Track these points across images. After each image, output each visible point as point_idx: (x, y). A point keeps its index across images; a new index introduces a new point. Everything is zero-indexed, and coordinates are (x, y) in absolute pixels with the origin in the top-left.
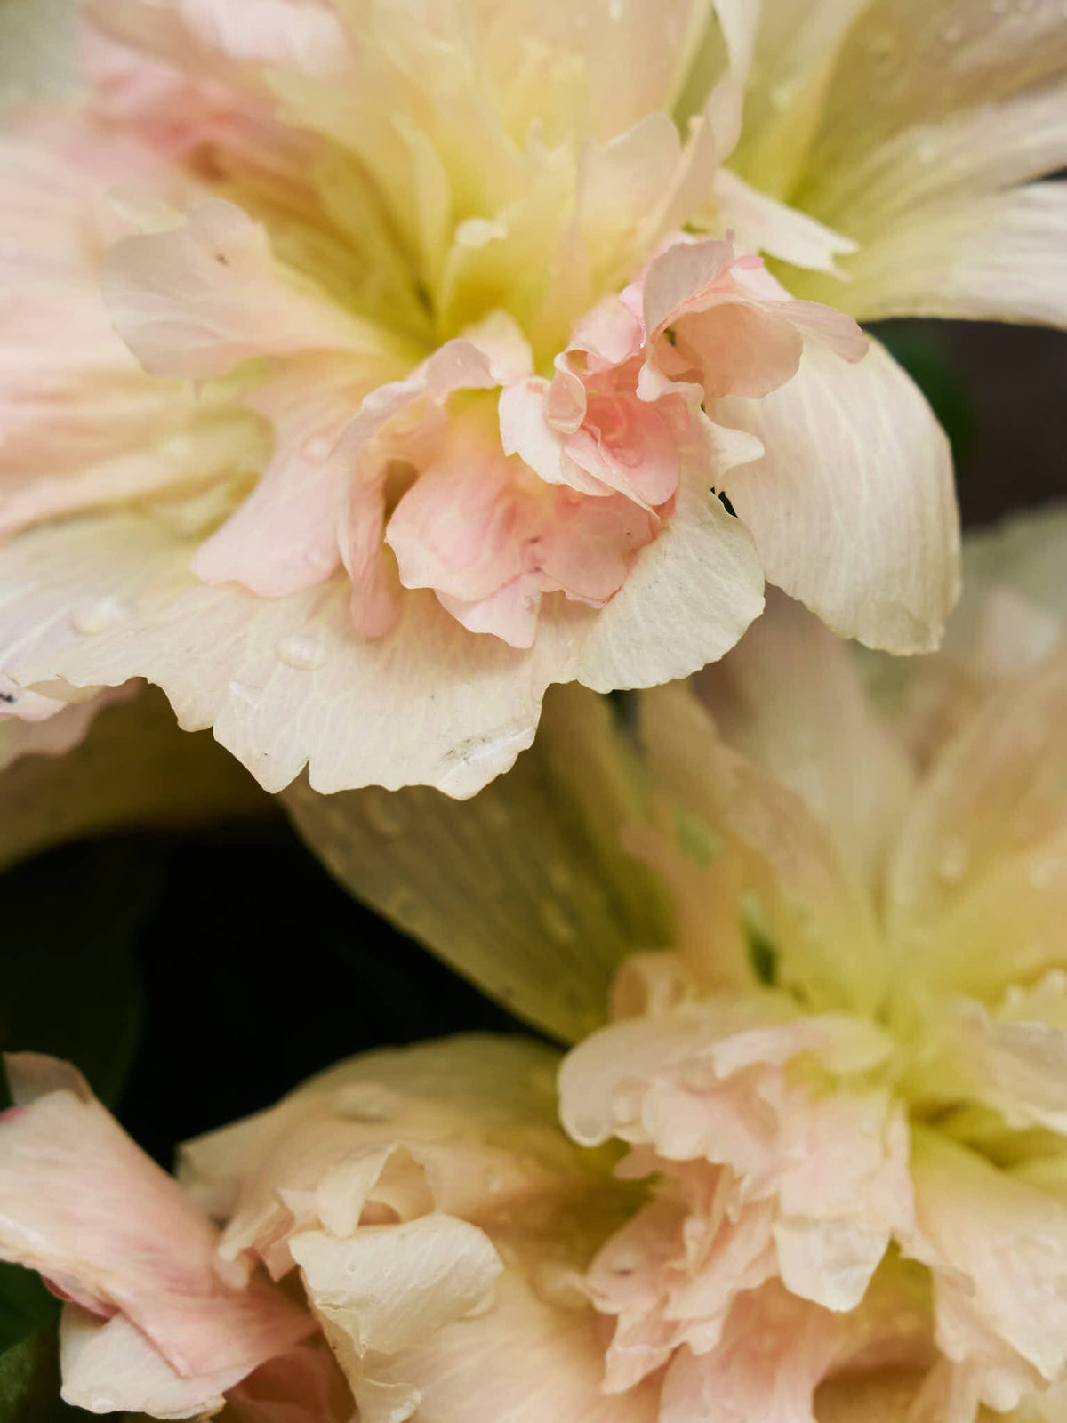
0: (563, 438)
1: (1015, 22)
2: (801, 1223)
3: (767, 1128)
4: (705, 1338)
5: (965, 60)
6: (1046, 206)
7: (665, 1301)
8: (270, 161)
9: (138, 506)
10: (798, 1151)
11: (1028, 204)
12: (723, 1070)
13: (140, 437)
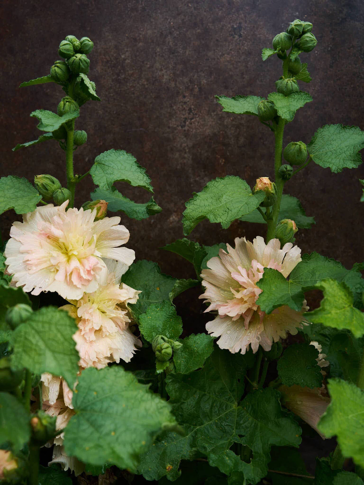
0: (85, 275)
1: (113, 235)
2: (95, 323)
3: (92, 316)
4: (88, 331)
5: (109, 237)
6: (114, 250)
7: (85, 328)
8: (54, 237)
9: (46, 268)
10: (94, 317)
11: (113, 249)
12: (90, 312)
13: (45, 262)
